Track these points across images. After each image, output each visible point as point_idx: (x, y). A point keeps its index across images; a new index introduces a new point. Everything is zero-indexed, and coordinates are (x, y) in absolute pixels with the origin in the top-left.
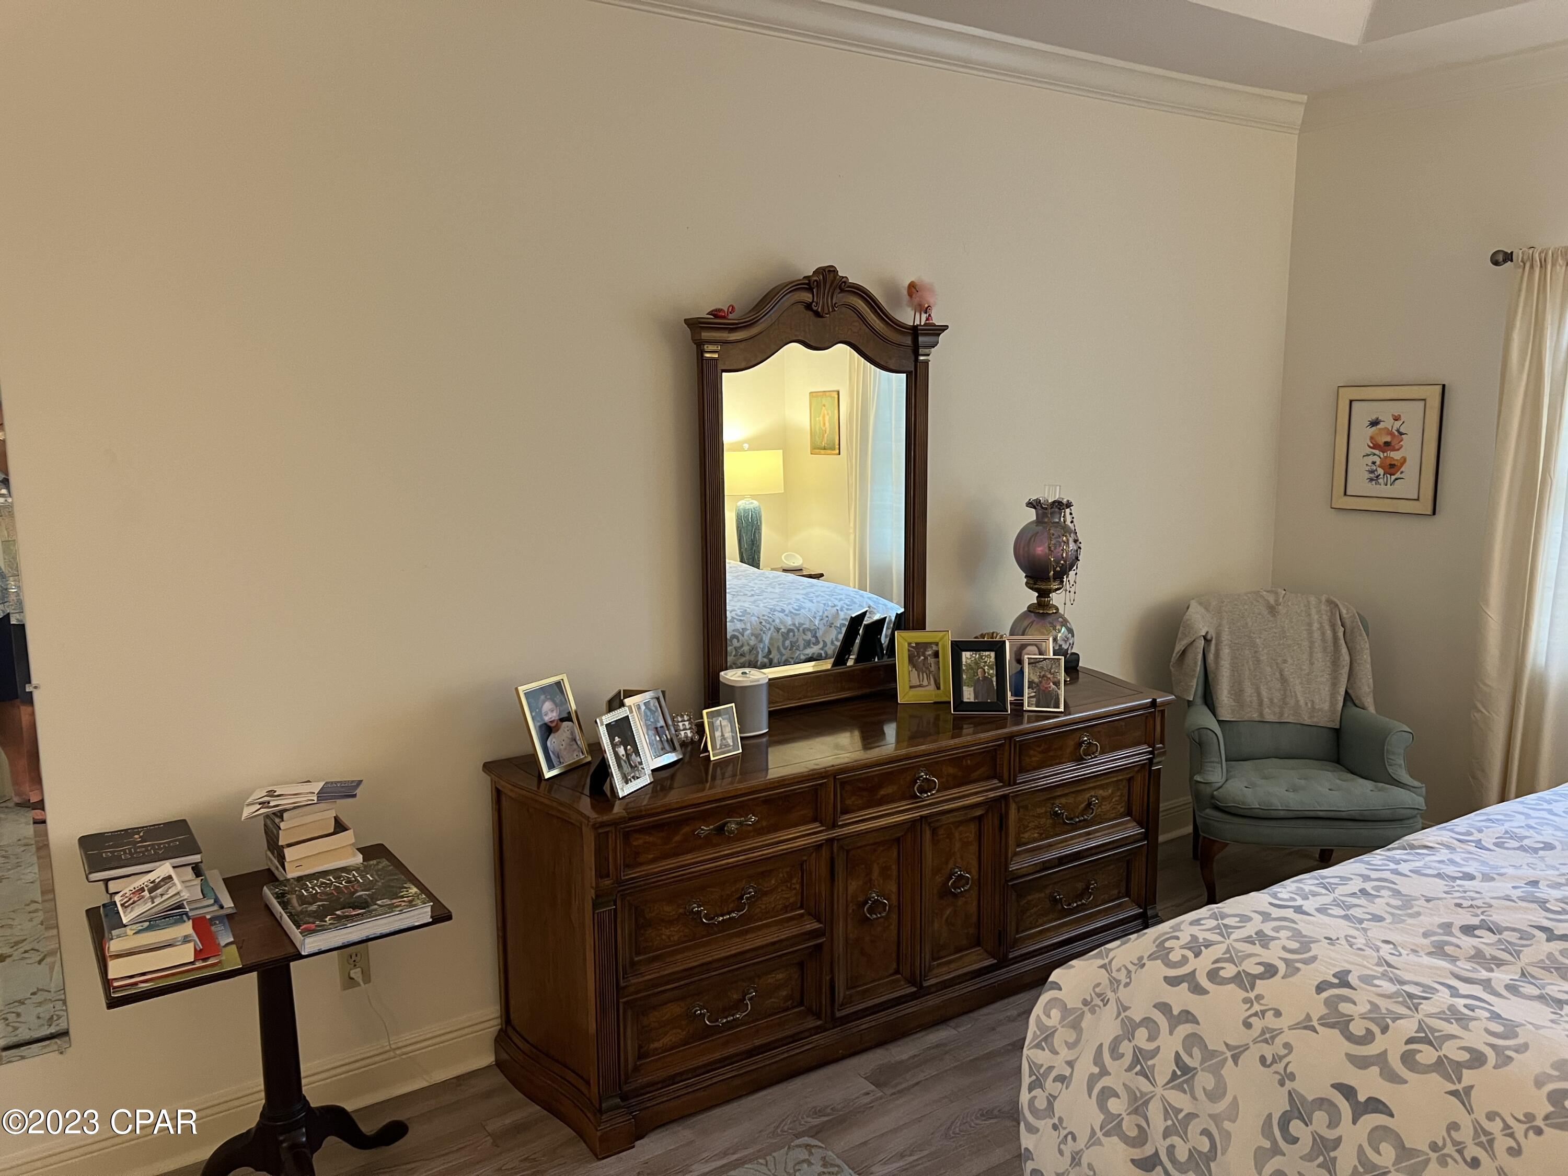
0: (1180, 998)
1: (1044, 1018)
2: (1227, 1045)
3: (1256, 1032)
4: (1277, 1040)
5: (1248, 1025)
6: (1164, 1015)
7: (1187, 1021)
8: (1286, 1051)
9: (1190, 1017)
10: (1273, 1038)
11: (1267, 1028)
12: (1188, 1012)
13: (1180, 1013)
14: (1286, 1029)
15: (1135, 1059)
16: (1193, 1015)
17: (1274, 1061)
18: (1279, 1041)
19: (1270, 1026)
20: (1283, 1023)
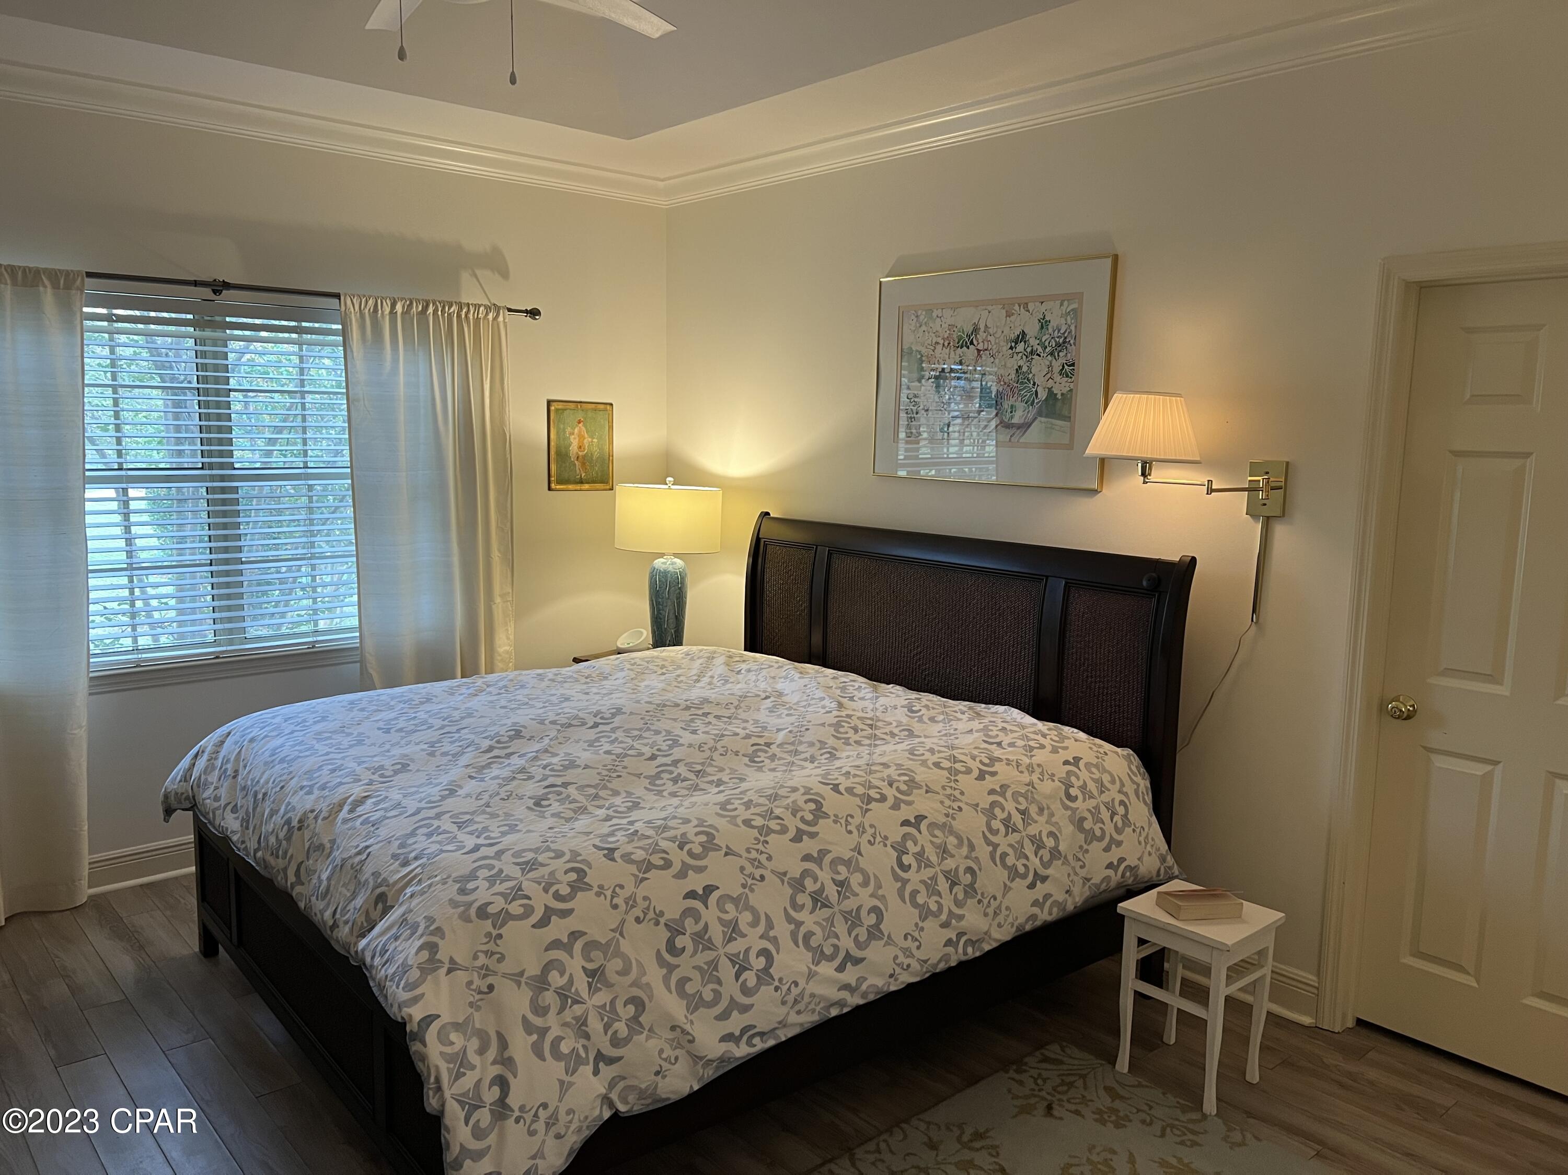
0: (558, 929)
1: (448, 1050)
2: (612, 930)
3: (623, 907)
4: (638, 900)
5: (615, 907)
6: (559, 949)
7: (576, 940)
8: (648, 902)
9: (577, 934)
10: (635, 901)
11: (626, 899)
12: (573, 933)
13: (569, 939)
14: (635, 890)
15: (562, 997)
16: (578, 932)
17: (645, 914)
18: (639, 900)
19: (627, 896)
20: (630, 889)
